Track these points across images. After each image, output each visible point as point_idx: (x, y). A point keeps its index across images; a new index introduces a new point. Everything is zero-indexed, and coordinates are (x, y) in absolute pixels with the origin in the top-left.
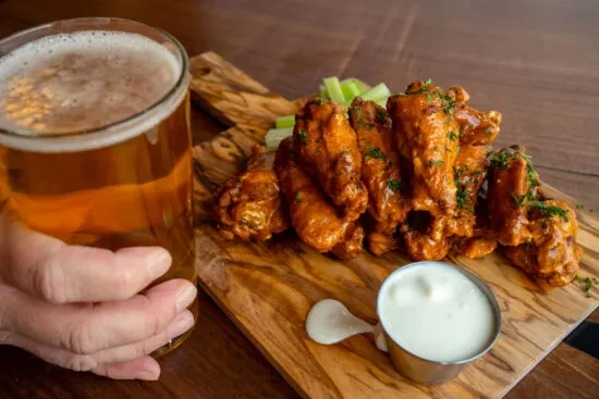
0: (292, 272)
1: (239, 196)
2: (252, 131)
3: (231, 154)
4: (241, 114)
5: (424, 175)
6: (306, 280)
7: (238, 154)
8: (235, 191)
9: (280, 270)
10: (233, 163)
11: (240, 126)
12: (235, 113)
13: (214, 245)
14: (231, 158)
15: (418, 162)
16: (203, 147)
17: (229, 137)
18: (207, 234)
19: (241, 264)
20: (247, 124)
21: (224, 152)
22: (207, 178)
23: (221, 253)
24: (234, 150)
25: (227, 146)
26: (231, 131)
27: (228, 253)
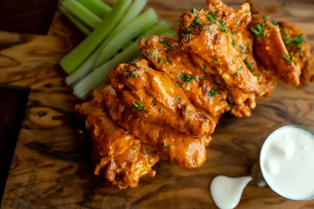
0: (179, 178)
1: (119, 167)
2: (48, 86)
3: (54, 118)
4: (23, 74)
5: (236, 83)
6: (191, 177)
7: (59, 114)
8: (113, 166)
9: (171, 182)
10: (63, 125)
11: (34, 87)
12: (18, 78)
13: (117, 198)
14: (57, 123)
15: (226, 77)
16: (28, 128)
17: (37, 104)
18: (104, 194)
19: (146, 197)
20: (37, 82)
21: (47, 120)
22: (58, 152)
23: (127, 200)
24: (52, 113)
25: (44, 114)
26: (32, 97)
27: (131, 197)
